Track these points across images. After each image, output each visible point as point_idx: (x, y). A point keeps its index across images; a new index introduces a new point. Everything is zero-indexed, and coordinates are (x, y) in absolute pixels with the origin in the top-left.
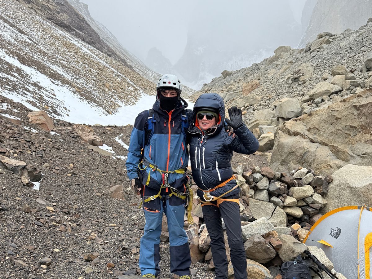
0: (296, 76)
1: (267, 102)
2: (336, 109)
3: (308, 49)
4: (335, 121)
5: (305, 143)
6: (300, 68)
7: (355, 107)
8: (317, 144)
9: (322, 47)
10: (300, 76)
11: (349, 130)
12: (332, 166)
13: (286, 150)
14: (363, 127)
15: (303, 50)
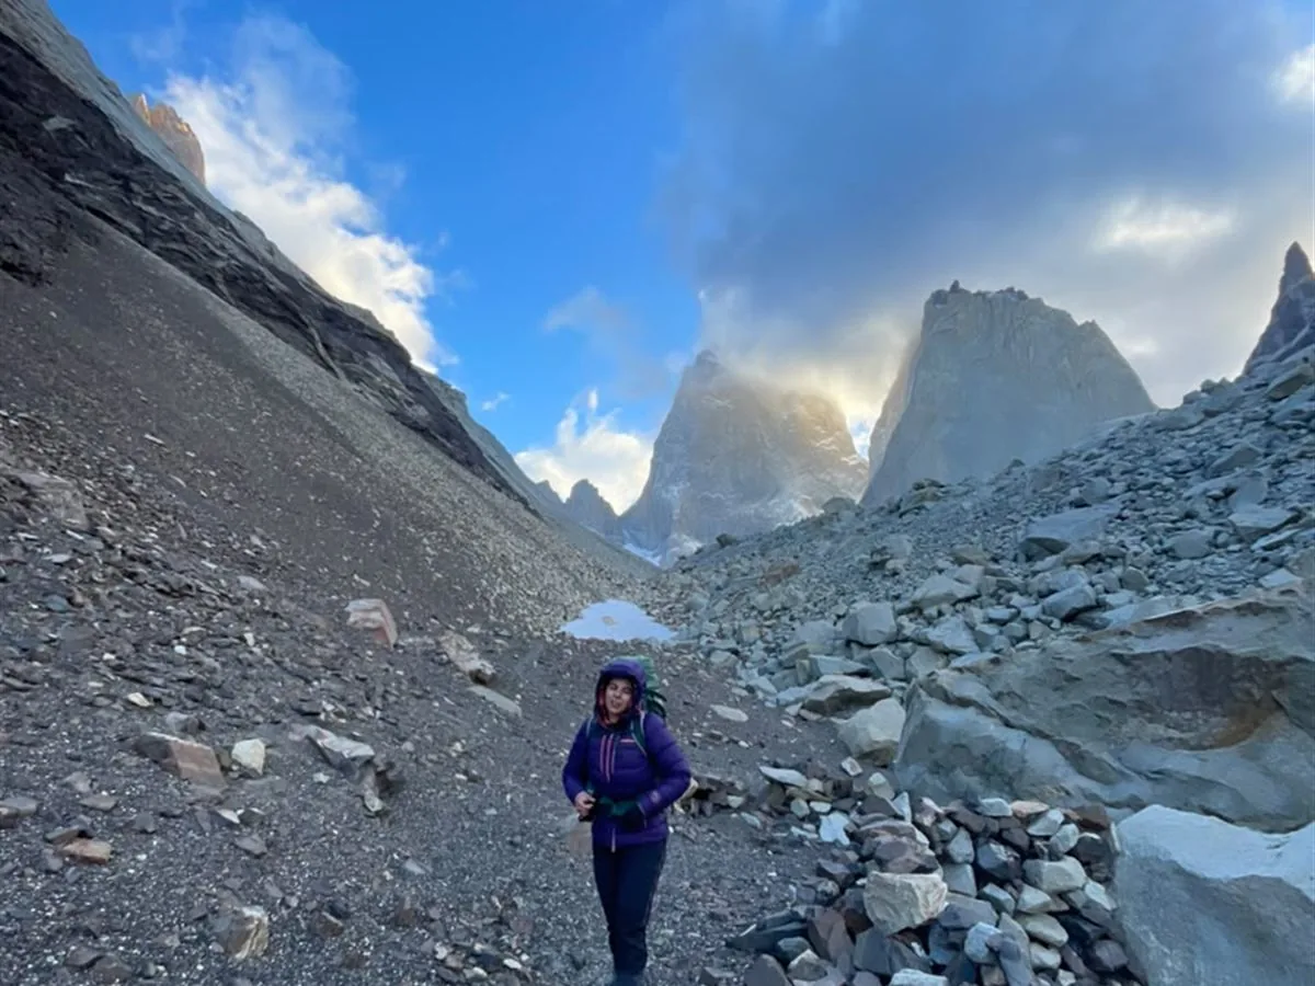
0: (877, 558)
1: (820, 605)
2: (1067, 657)
3: (893, 507)
4: (1064, 683)
5: (992, 728)
6: (884, 544)
7: (1119, 658)
8: (1022, 733)
9: (923, 507)
10: (887, 560)
11: (1104, 708)
12: (1073, 792)
13: (945, 739)
14: (1141, 706)
15: (882, 508)
